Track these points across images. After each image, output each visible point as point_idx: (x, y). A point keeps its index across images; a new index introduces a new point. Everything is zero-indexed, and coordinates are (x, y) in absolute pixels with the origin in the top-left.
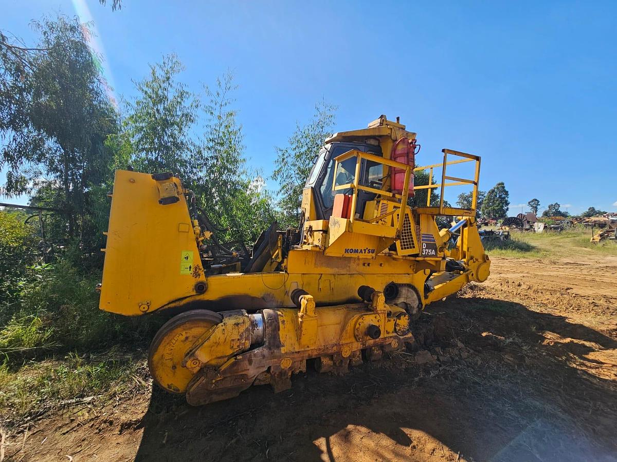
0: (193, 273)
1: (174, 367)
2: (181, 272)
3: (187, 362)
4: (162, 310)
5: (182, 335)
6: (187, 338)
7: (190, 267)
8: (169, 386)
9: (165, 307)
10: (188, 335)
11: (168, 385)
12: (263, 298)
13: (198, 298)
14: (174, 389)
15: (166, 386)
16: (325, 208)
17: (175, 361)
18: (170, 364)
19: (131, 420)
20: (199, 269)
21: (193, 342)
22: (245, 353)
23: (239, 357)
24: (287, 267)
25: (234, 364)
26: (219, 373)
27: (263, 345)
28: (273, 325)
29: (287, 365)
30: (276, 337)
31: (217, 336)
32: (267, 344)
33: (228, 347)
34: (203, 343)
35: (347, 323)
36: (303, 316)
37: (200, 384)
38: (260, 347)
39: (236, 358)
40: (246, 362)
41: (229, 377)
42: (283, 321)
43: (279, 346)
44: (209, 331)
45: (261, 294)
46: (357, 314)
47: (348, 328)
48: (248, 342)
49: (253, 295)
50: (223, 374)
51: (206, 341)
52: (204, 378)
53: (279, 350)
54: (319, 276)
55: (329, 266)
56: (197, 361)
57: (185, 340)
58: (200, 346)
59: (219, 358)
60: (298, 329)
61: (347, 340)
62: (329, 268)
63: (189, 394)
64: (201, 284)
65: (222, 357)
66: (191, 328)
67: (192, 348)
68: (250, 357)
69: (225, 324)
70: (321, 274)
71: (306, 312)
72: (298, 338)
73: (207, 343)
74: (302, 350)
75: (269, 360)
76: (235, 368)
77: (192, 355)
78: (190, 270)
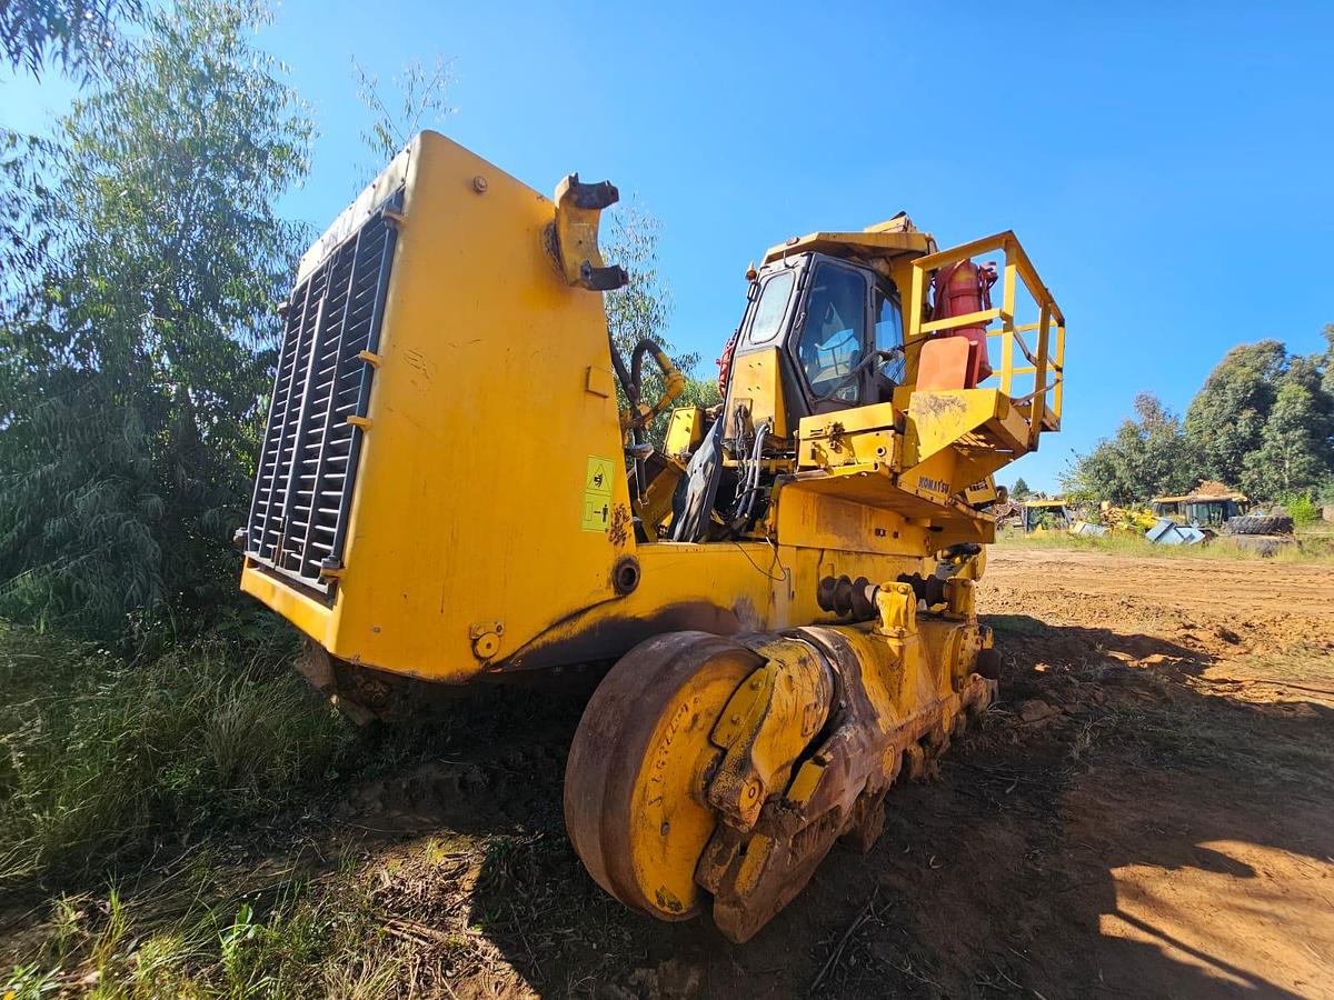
0: (610, 528)
1: (666, 825)
2: (585, 524)
3: (740, 791)
4: (526, 655)
5: (687, 710)
6: (695, 719)
7: (605, 510)
9: (535, 644)
10: (699, 708)
11: (657, 894)
12: (735, 611)
13: (614, 610)
14: (670, 906)
15: (654, 900)
16: (814, 395)
17: (668, 803)
18: (657, 817)
20: (624, 518)
21: (707, 731)
22: (828, 745)
23: (829, 757)
24: (776, 528)
25: (826, 780)
26: (802, 812)
27: (844, 718)
28: (850, 663)
29: (889, 765)
30: (861, 694)
31: (782, 699)
32: (856, 713)
33: (798, 729)
34: (761, 724)
35: (941, 650)
36: (902, 631)
37: (768, 858)
38: (842, 723)
39: (820, 762)
40: (842, 768)
41: (817, 821)
42: (859, 651)
43: (873, 717)
44: (753, 687)
45: (732, 600)
46: (948, 628)
47: (946, 661)
48: (827, 710)
49: (719, 604)
50: (811, 813)
51: (764, 717)
52: (770, 840)
53: (877, 725)
54: (818, 554)
55: (836, 530)
56: (756, 786)
57: (692, 728)
58: (753, 736)
59: (781, 769)
60: (891, 668)
61: (946, 691)
62: (836, 537)
63: (736, 902)
64: (628, 566)
65: (787, 764)
66: (706, 685)
67: (720, 748)
68: (845, 754)
69: (782, 663)
70: (823, 550)
71: (906, 619)
72: (893, 691)
73: (767, 722)
74: (903, 721)
75: (870, 758)
76: (827, 790)
77: (744, 765)
78: (604, 520)
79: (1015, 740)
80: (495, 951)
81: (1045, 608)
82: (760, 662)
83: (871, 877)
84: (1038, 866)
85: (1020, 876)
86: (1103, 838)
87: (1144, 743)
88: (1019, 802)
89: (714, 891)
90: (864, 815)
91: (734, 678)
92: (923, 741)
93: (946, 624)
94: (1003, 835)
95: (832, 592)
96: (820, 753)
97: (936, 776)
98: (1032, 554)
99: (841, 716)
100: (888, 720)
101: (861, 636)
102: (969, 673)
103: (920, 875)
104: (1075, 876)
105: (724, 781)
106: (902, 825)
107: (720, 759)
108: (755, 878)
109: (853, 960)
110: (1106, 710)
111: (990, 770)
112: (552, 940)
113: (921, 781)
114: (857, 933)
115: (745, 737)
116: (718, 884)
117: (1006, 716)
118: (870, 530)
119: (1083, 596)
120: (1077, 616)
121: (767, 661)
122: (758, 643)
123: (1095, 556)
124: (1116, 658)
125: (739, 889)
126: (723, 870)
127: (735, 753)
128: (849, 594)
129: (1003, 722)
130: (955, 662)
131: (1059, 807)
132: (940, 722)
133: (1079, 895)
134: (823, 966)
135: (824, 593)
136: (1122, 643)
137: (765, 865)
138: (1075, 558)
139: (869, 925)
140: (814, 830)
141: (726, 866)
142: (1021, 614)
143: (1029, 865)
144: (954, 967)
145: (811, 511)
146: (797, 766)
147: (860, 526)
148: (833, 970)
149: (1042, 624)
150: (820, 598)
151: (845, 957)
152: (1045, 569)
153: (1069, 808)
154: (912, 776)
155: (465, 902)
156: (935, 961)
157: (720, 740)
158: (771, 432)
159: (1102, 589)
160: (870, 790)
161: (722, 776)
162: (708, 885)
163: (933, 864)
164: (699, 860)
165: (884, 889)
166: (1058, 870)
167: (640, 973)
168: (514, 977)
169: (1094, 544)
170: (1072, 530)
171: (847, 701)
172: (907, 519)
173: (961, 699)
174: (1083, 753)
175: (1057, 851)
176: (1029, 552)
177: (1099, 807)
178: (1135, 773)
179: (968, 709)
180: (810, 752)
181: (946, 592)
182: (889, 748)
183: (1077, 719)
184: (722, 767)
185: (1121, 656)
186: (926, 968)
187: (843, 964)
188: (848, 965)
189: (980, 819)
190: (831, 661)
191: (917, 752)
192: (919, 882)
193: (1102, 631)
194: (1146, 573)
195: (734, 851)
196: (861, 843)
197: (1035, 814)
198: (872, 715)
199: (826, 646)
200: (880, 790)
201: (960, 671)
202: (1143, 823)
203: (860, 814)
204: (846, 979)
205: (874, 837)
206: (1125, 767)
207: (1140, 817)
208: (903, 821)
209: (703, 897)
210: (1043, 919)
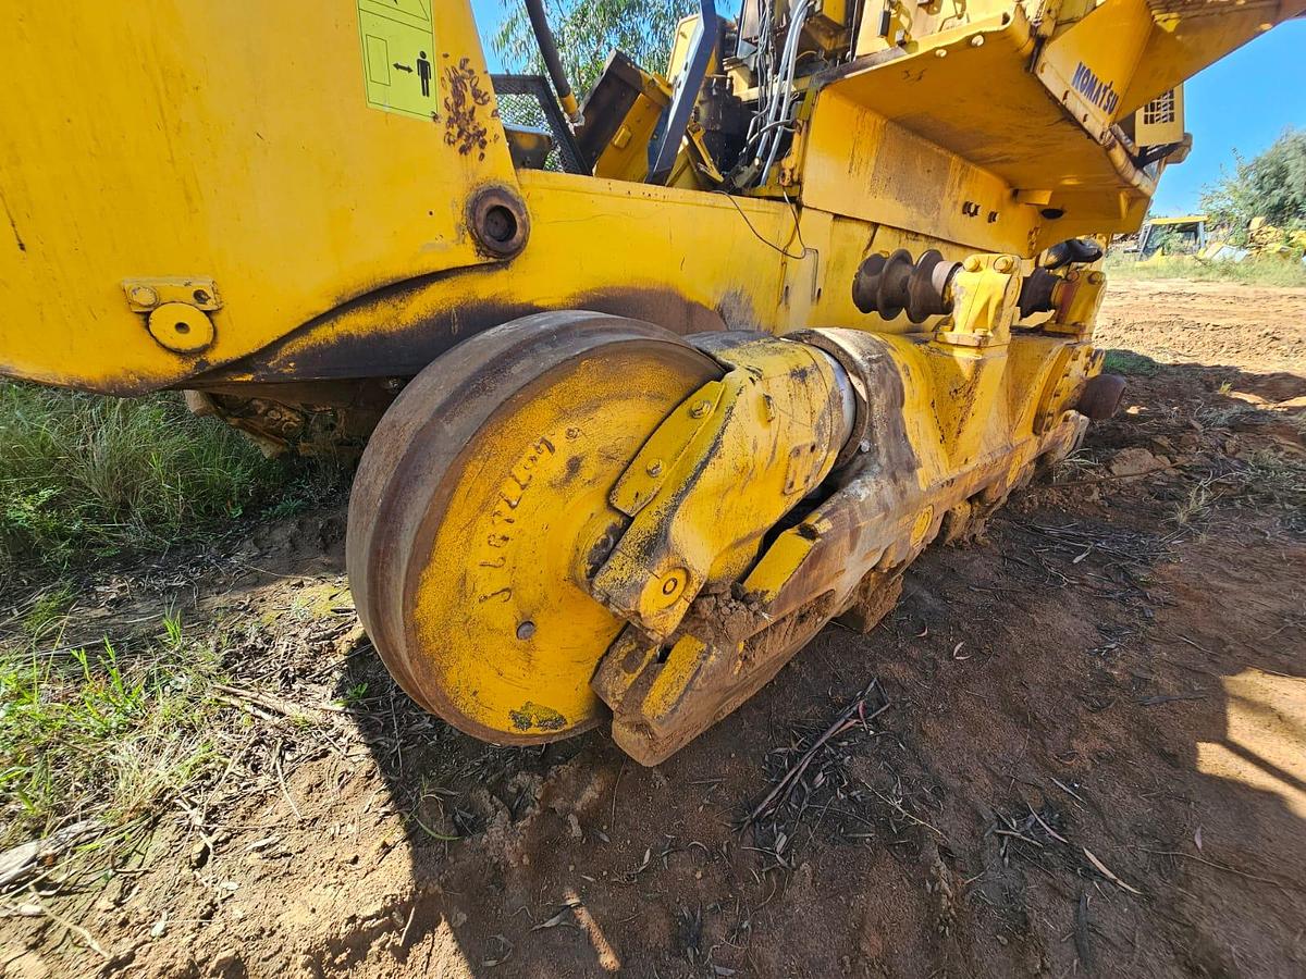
0: (445, 115)
1: (526, 626)
3: (642, 587)
5: (551, 449)
6: (574, 465)
8: (519, 719)
10: (580, 446)
11: (514, 716)
12: (720, 312)
14: (542, 724)
15: (507, 725)
17: (530, 594)
18: (504, 616)
19: (353, 919)
20: (475, 94)
21: (605, 486)
22: (827, 507)
23: (824, 527)
24: (800, 175)
25: (814, 560)
26: (765, 607)
27: (862, 468)
28: (888, 383)
29: (921, 530)
30: (897, 432)
31: (747, 435)
32: (883, 460)
33: (776, 485)
34: (695, 477)
35: (1032, 375)
36: (984, 336)
37: (697, 673)
38: (858, 474)
39: (809, 533)
40: (845, 542)
41: (791, 614)
42: (905, 368)
43: (911, 467)
44: (692, 414)
45: (716, 292)
46: (1051, 344)
47: (1036, 392)
48: (833, 455)
49: (694, 298)
50: (780, 607)
51: (704, 465)
52: (705, 647)
53: (914, 479)
54: (867, 233)
55: (904, 194)
56: (680, 576)
57: (567, 480)
58: (679, 497)
59: (739, 543)
60: (952, 397)
61: (1024, 433)
62: (900, 206)
63: (641, 727)
64: (496, 202)
65: (751, 537)
66: (593, 406)
67: (623, 514)
68: (854, 520)
69: (757, 375)
70: (876, 226)
71: (998, 317)
72: (949, 431)
73: (708, 476)
74: (955, 473)
75: (895, 524)
76: (815, 573)
77: (656, 544)
78: (426, 92)
79: (1096, 496)
80: (353, 732)
81: (1153, 342)
82: (716, 371)
83: (867, 665)
84: (1113, 667)
85: (1084, 679)
86: (1215, 632)
87: (1287, 506)
88: (1091, 575)
89: (614, 707)
90: (872, 590)
91: (661, 397)
92: (976, 498)
93: (1048, 340)
94: (1066, 621)
95: (877, 277)
96: (811, 520)
97: (980, 539)
98: (1140, 285)
99: (857, 465)
100: (932, 471)
101: (913, 347)
102: (1064, 408)
103: (936, 667)
104: (1169, 685)
105: (619, 568)
106: (921, 599)
107: (618, 533)
108: (672, 699)
109: (820, 779)
110: (1234, 463)
111: (1055, 533)
112: (430, 722)
113: (959, 544)
114: (834, 741)
115: (666, 499)
116: (620, 698)
117: (1087, 467)
118: (956, 203)
119: (1210, 327)
120: (1195, 351)
121: (729, 369)
122: (725, 342)
123: (1226, 286)
124: (1245, 401)
125: (647, 710)
126: (630, 679)
127: (644, 524)
128: (907, 278)
129: (1082, 473)
130: (1050, 391)
131: (1149, 585)
132: (1004, 475)
133: (1174, 712)
134: (777, 783)
135: (866, 280)
136: (1250, 382)
137: (692, 681)
138: (1199, 288)
139: (852, 732)
140: (784, 626)
141: (635, 676)
142: (1122, 348)
143: (1099, 664)
144: (966, 803)
145: (868, 155)
146: (770, 537)
147: (942, 195)
148: (790, 789)
149: (1148, 360)
150: (856, 288)
151: (810, 775)
152: (1157, 299)
153: (1165, 587)
154: (948, 539)
155: (339, 667)
156: (940, 791)
157: (624, 502)
158: (817, 8)
159: (1235, 321)
160: (883, 566)
161: (615, 562)
162: (607, 695)
163: (959, 654)
164: (601, 660)
165: (883, 682)
166: (1144, 675)
167: (522, 778)
168: (367, 765)
169: (1226, 272)
170: (1201, 254)
171: (872, 441)
172: (1015, 193)
173: (1040, 444)
174: (1193, 518)
175: (1141, 646)
176: (1138, 282)
177: (1209, 588)
178: (1269, 546)
179: (1041, 460)
180: (795, 518)
181: (1057, 295)
182: (925, 510)
183: (1189, 475)
184: (618, 547)
185: (1250, 398)
186: (923, 799)
187: (804, 784)
188: (811, 785)
189: (1033, 597)
190: (855, 380)
191: (963, 511)
192: (935, 675)
193: (1227, 369)
194: (1294, 303)
195: (649, 655)
196: (862, 621)
197: (1113, 592)
198: (908, 463)
199: (850, 357)
200: (900, 565)
201: (1052, 407)
202: (1281, 615)
203: (866, 590)
204: (805, 805)
205: (880, 614)
206: (1256, 537)
207: (1275, 605)
208: (926, 595)
209: (601, 711)
210: (1108, 740)
